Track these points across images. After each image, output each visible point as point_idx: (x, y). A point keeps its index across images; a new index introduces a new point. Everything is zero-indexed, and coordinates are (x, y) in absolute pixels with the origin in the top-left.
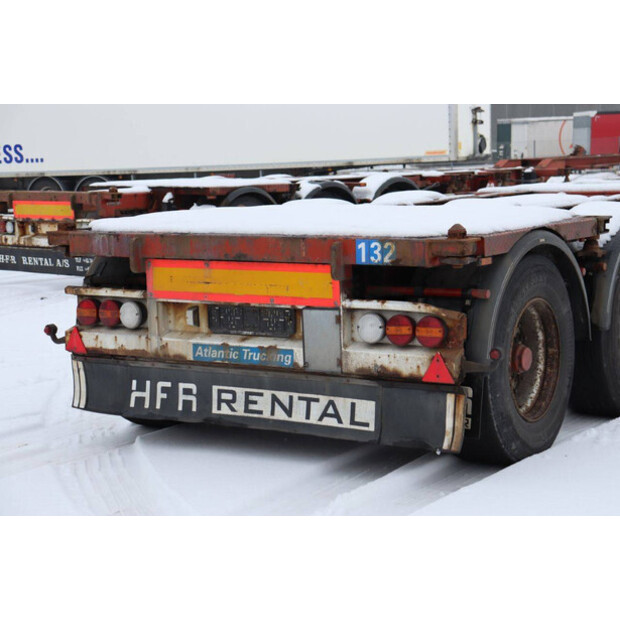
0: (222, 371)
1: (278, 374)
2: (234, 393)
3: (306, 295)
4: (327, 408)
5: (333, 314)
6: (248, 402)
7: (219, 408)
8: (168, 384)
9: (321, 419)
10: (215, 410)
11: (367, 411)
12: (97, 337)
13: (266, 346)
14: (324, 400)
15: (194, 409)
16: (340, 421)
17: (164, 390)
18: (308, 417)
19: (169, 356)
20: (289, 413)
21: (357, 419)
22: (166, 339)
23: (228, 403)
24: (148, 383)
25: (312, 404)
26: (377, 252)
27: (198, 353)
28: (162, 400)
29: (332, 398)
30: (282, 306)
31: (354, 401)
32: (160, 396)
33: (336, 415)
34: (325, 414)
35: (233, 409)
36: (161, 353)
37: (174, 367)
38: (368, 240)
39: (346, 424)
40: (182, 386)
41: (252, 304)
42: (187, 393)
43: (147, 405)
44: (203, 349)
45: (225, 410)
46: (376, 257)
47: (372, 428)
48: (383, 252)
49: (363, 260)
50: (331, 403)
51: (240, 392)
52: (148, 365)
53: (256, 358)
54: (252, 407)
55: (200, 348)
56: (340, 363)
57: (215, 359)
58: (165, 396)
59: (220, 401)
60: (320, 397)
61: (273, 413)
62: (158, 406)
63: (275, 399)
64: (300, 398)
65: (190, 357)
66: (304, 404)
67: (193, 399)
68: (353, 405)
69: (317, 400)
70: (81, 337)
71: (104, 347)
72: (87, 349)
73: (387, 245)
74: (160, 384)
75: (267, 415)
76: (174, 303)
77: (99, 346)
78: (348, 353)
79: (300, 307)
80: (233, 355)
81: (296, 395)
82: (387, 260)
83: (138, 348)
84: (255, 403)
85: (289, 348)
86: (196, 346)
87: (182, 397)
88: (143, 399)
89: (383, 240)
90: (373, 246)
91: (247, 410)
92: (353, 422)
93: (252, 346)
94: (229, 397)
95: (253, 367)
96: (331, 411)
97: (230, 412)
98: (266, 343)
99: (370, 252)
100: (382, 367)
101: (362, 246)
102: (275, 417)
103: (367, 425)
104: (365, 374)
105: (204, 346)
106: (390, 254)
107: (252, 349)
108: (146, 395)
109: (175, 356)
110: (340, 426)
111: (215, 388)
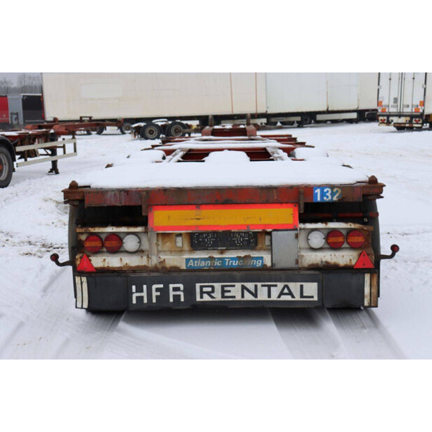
0: (205, 274)
1: (248, 272)
2: (213, 287)
3: (274, 222)
4: (283, 289)
5: (293, 233)
6: (223, 291)
7: (202, 297)
8: (161, 286)
9: (279, 297)
10: (198, 299)
11: (311, 289)
12: (104, 260)
13: (242, 256)
14: (280, 285)
15: (182, 300)
16: (293, 297)
17: (157, 290)
18: (269, 296)
19: (166, 268)
20: (255, 295)
21: (305, 294)
22: (163, 257)
23: (208, 293)
24: (145, 287)
25: (272, 288)
26: (328, 194)
27: (189, 264)
28: (157, 296)
29: (286, 283)
30: (256, 230)
31: (302, 283)
32: (155, 294)
33: (290, 293)
34: (282, 293)
35: (212, 297)
36: (159, 266)
37: (167, 274)
38: (322, 187)
39: (298, 298)
40: (171, 286)
41: (233, 231)
42: (176, 291)
43: (145, 301)
44: (194, 261)
45: (206, 298)
46: (327, 197)
47: (316, 298)
48: (333, 194)
49: (319, 199)
50: (286, 286)
51: (218, 286)
52: (145, 275)
53: (235, 263)
54: (227, 294)
55: (191, 261)
56: (297, 262)
57: (203, 267)
58: (159, 294)
59: (202, 293)
60: (278, 283)
61: (243, 296)
62: (154, 301)
63: (243, 288)
64: (263, 286)
65: (184, 267)
66: (266, 289)
67: (182, 294)
68: (302, 286)
69: (276, 286)
70: (90, 260)
71: (111, 265)
72: (96, 269)
73: (335, 190)
74: (154, 287)
75: (239, 298)
76: (162, 234)
77: (106, 265)
78: (303, 256)
79: (269, 230)
80: (218, 264)
81: (259, 284)
82: (335, 199)
83: (140, 264)
84: (229, 291)
85: (260, 256)
86: (188, 260)
87: (172, 293)
88: (142, 297)
89: (332, 187)
90: (325, 190)
91: (223, 296)
92: (302, 296)
93: (232, 256)
94: (209, 289)
95: (232, 269)
96: (286, 291)
97: (210, 299)
98: (242, 254)
99: (323, 194)
100: (326, 262)
101: (318, 191)
102: (245, 299)
103: (312, 297)
104: (313, 267)
105: (194, 260)
106: (337, 195)
107: (232, 259)
108: (144, 294)
109: (171, 267)
110: (293, 299)
111: (198, 286)
